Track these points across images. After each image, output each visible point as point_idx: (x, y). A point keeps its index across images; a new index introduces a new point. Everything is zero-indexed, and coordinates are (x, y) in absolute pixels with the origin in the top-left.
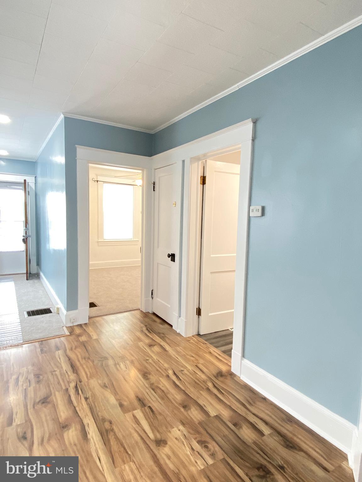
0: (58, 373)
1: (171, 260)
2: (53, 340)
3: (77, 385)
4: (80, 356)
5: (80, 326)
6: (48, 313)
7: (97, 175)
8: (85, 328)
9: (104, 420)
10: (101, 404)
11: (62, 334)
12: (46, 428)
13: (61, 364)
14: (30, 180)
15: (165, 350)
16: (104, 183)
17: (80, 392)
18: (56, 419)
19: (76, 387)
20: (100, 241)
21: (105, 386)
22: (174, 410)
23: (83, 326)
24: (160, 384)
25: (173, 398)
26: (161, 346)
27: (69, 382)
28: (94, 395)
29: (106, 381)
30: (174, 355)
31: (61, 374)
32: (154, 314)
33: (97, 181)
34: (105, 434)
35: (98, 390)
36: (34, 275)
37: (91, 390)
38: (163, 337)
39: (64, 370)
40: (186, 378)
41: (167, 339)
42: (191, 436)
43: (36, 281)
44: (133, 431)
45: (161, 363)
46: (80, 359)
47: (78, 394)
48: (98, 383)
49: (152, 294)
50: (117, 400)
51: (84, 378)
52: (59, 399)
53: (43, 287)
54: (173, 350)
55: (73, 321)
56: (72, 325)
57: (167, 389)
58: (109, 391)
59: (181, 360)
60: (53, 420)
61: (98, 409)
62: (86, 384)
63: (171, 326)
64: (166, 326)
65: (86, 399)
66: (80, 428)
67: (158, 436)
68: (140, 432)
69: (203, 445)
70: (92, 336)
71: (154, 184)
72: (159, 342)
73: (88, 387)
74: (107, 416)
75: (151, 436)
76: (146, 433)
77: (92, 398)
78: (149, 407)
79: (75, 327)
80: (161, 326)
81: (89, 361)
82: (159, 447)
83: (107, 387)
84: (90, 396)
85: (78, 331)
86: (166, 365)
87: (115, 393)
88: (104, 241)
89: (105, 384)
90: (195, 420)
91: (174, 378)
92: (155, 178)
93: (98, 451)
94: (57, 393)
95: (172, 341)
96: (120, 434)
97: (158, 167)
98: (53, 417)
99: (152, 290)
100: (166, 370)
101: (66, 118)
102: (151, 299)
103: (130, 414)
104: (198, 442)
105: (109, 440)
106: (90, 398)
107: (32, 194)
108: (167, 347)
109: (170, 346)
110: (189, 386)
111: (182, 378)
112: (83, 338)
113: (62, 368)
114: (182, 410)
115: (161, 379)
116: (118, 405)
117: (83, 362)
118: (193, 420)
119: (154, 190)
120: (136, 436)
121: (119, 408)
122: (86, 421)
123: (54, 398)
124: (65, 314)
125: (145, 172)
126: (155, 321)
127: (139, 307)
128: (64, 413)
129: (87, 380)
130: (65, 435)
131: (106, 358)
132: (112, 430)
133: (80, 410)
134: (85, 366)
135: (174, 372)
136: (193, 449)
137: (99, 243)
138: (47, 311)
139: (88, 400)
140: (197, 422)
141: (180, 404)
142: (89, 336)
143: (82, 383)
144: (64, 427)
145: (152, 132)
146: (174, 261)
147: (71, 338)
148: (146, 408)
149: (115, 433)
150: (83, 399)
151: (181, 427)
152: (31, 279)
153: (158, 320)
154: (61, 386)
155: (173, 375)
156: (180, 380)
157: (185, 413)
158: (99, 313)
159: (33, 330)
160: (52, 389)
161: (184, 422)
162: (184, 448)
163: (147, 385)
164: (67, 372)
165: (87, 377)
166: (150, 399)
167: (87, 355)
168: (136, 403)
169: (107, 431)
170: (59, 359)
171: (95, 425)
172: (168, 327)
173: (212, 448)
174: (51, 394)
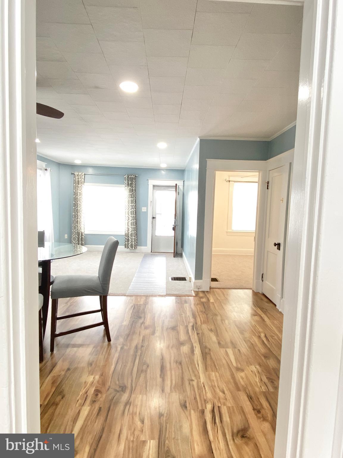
0: (183, 316)
1: (277, 249)
2: (184, 297)
3: (193, 325)
4: (199, 310)
5: (203, 292)
6: (184, 280)
7: (229, 176)
8: (206, 294)
9: (206, 347)
10: (206, 338)
11: (190, 294)
12: (172, 341)
13: (186, 311)
14: (180, 183)
15: (263, 320)
16: (234, 182)
17: (195, 329)
18: (178, 339)
19: (193, 326)
20: (229, 231)
21: (211, 330)
22: (256, 357)
23: (205, 292)
24: (251, 339)
25: (258, 350)
26: (261, 317)
27: (189, 322)
28: (203, 334)
29: (213, 327)
30: (270, 325)
31: (185, 317)
32: (264, 295)
33: (229, 181)
34: (205, 354)
35: (206, 332)
36: (179, 254)
37: (201, 330)
38: (265, 311)
39: (188, 315)
40: (274, 341)
41: (268, 314)
42: (263, 373)
43: (179, 259)
44: (222, 358)
45: (257, 327)
46: (199, 311)
47: (194, 330)
48: (207, 327)
49: (262, 277)
50: (217, 340)
51: (199, 323)
52: (182, 330)
53: (184, 263)
54: (270, 322)
55: (199, 287)
56: (198, 290)
57: (256, 344)
58: (213, 333)
59: (274, 329)
60: (176, 339)
61: (204, 340)
62: (200, 326)
63: (276, 305)
64: (272, 305)
65: (198, 334)
66: (190, 347)
67: (239, 365)
68: (227, 360)
69: (270, 381)
70: (210, 300)
71: (268, 183)
72: (260, 314)
73: (200, 328)
74: (208, 346)
75: (235, 364)
76: (232, 362)
77: (201, 334)
78: (239, 350)
79: (200, 292)
80: (267, 304)
81: (205, 314)
82: (238, 371)
83: (213, 331)
84: (200, 333)
85: (201, 295)
86: (261, 330)
87: (217, 335)
88: (233, 231)
89: (212, 329)
90: (270, 366)
91: (264, 339)
92: (269, 178)
93: (198, 361)
94: (181, 326)
95: (272, 316)
96: (214, 357)
97: (272, 169)
98: (177, 337)
99: (263, 274)
100: (259, 332)
101: (201, 140)
102: (261, 281)
103: (224, 349)
104: (267, 378)
105: (206, 358)
106: (200, 334)
107: (181, 193)
108: (266, 319)
109: (269, 319)
110: (274, 346)
111: (271, 340)
112: (204, 300)
113: (187, 313)
114: (263, 358)
115: (253, 336)
116: (217, 342)
117: (200, 313)
118: (269, 366)
119: (268, 189)
120: (224, 361)
121: (217, 344)
122: (194, 345)
123: (179, 329)
124: (194, 281)
125: (261, 173)
126: (262, 299)
127: (252, 287)
128: (183, 337)
129: (200, 324)
130: (181, 348)
131: (216, 315)
132: (210, 354)
133: (192, 338)
134: (201, 316)
135: (265, 335)
136: (261, 380)
137: (228, 233)
138: (184, 279)
139: (199, 335)
140: (271, 368)
141: (262, 354)
142: (208, 300)
143: (197, 325)
144: (182, 344)
145: (269, 140)
146: (280, 250)
147: (196, 298)
148: (236, 350)
149: (211, 356)
150: (196, 333)
151: (258, 367)
152: (176, 257)
153: (266, 300)
154: (184, 323)
155: (264, 337)
156: (269, 341)
157: (264, 360)
158: (218, 286)
159: (173, 289)
160: (178, 323)
161: (261, 365)
162: (255, 377)
163: (241, 337)
164: (189, 317)
165: (201, 322)
166: (240, 346)
167: (204, 310)
168: (230, 345)
169: (206, 353)
170: (185, 309)
171: (200, 348)
172: (273, 305)
173: (277, 384)
174: (177, 326)
